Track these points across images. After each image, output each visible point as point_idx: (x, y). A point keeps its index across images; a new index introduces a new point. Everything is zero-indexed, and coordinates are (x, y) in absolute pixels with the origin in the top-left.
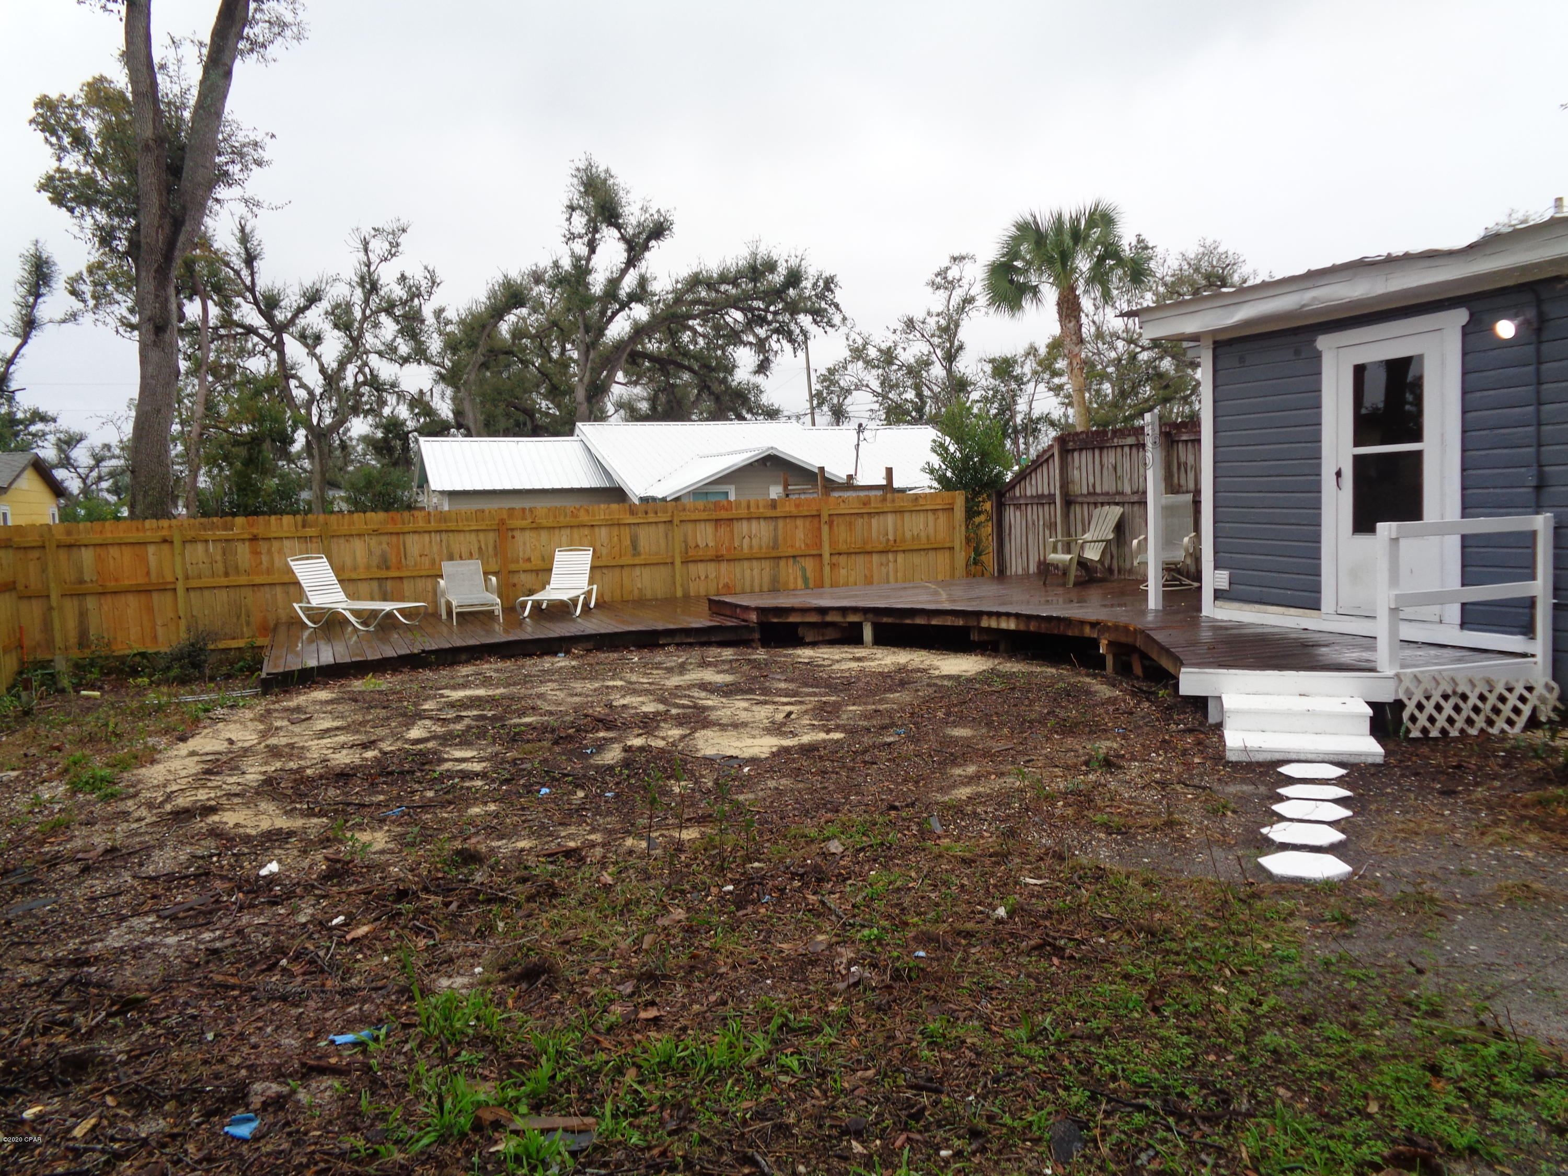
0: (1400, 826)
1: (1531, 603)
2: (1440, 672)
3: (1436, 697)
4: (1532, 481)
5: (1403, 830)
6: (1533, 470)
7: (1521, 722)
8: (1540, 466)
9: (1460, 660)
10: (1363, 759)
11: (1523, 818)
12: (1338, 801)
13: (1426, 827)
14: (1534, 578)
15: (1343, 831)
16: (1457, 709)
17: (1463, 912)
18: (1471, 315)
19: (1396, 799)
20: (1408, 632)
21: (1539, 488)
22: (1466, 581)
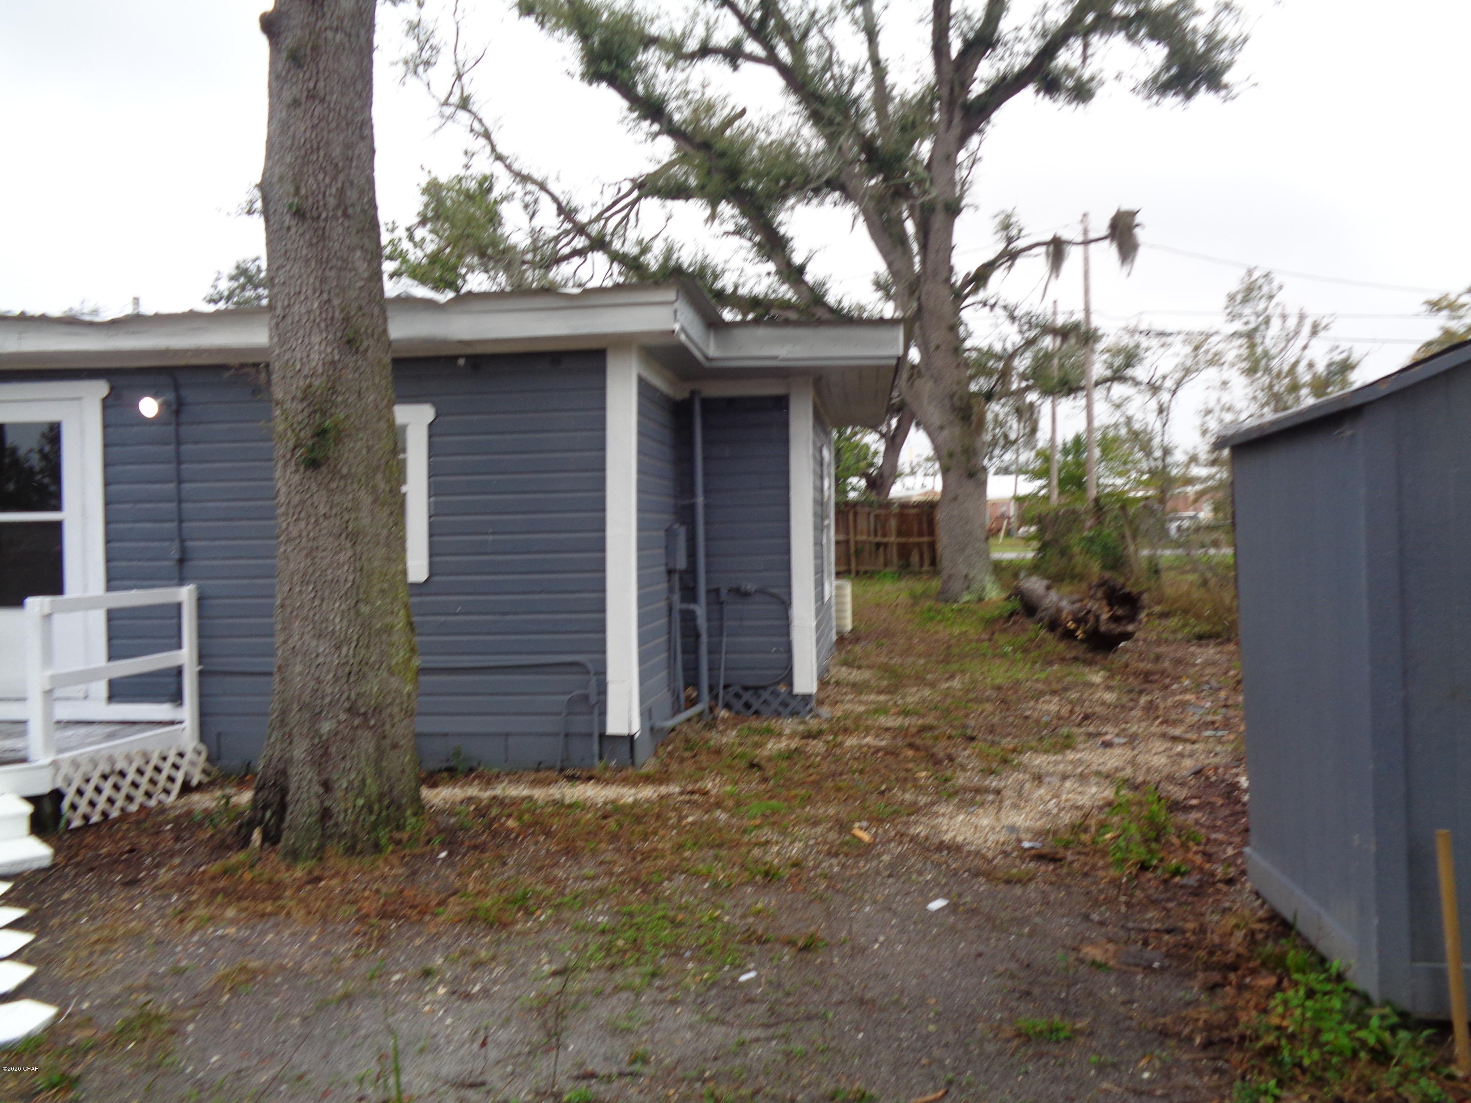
0: (95, 937)
1: (178, 672)
2: (99, 751)
3: (95, 780)
4: (175, 554)
5: (97, 942)
6: (176, 545)
7: (176, 788)
8: (182, 541)
9: (110, 736)
10: (25, 867)
11: (214, 893)
12: (15, 925)
13: (121, 931)
14: (179, 646)
15: (28, 962)
16: (116, 787)
17: (192, 1019)
18: (112, 389)
19: (77, 906)
20: (64, 712)
21: (182, 561)
22: (112, 656)
